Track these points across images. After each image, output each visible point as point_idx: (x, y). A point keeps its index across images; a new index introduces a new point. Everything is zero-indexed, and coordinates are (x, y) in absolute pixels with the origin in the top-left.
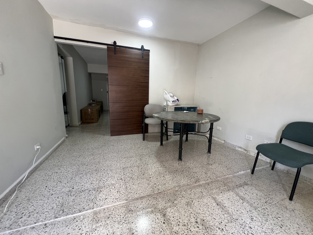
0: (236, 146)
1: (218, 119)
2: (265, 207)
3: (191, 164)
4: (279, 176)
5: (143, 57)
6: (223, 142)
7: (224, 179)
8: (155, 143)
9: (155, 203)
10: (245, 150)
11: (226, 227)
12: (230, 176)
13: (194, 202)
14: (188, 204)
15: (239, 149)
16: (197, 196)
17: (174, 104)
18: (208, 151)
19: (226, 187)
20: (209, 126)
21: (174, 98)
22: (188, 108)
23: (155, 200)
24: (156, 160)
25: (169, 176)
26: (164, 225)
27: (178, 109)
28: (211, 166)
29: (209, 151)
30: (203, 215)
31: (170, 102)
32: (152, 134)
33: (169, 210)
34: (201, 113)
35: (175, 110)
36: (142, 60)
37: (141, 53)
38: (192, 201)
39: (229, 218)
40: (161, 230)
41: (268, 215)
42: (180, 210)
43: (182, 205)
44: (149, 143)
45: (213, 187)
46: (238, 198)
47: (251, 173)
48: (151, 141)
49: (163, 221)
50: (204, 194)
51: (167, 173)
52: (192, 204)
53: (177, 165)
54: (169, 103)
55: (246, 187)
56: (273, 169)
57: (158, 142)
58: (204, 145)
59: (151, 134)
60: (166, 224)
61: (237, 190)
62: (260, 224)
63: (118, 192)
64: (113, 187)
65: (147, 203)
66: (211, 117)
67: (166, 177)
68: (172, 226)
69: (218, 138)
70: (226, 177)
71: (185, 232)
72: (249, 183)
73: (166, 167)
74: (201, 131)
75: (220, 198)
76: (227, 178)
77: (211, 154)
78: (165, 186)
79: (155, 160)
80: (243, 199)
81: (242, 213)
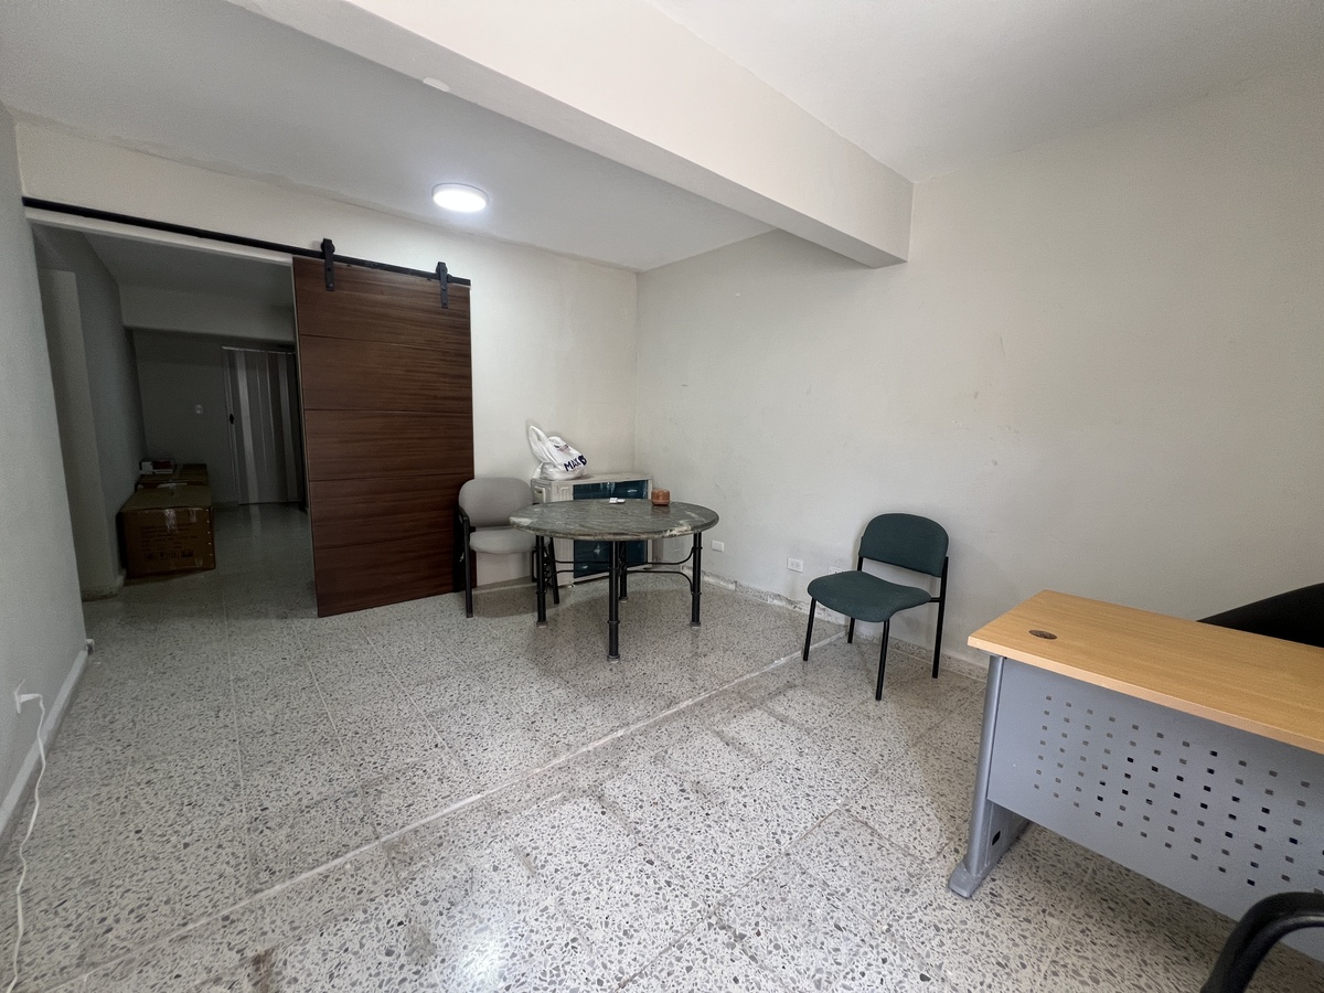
0: (767, 594)
1: (711, 520)
2: (827, 725)
3: (650, 664)
4: (862, 654)
5: (445, 306)
6: (732, 587)
7: (739, 685)
8: (517, 619)
9: (568, 778)
10: (791, 602)
11: (748, 782)
12: (753, 675)
13: (669, 752)
14: (655, 760)
15: (776, 602)
16: (676, 737)
17: (572, 476)
18: (693, 620)
19: (745, 703)
20: (689, 542)
21: (570, 455)
22: (618, 485)
23: (564, 774)
24: (536, 670)
25: (591, 707)
26: (604, 817)
27: (585, 492)
28: (703, 660)
29: (696, 619)
30: (697, 773)
31: (555, 467)
32: (492, 590)
33: (609, 784)
34: (662, 505)
35: (574, 494)
36: (443, 314)
37: (439, 290)
38: (666, 752)
39: (753, 763)
40: (599, 827)
41: (833, 738)
42: (638, 778)
43: (641, 766)
44: (495, 621)
45: (715, 709)
46: (773, 719)
47: (802, 659)
48: (497, 615)
49: (600, 811)
50: (694, 729)
51: (583, 699)
52: (667, 756)
53: (608, 673)
54: (551, 470)
55: (790, 693)
56: (850, 641)
57: (525, 616)
58: (678, 602)
59: (488, 591)
60: (609, 813)
61: (770, 704)
62: (816, 758)
63: (439, 779)
64: (420, 772)
65: (545, 784)
66: (693, 515)
67: (584, 710)
68: (626, 812)
69: (718, 577)
70: (745, 678)
71: (658, 816)
72: (797, 682)
73: (574, 686)
74: (666, 559)
75: (731, 730)
76: (746, 682)
77: (702, 627)
78: (584, 733)
79: (533, 674)
80: (783, 720)
81: (781, 746)
